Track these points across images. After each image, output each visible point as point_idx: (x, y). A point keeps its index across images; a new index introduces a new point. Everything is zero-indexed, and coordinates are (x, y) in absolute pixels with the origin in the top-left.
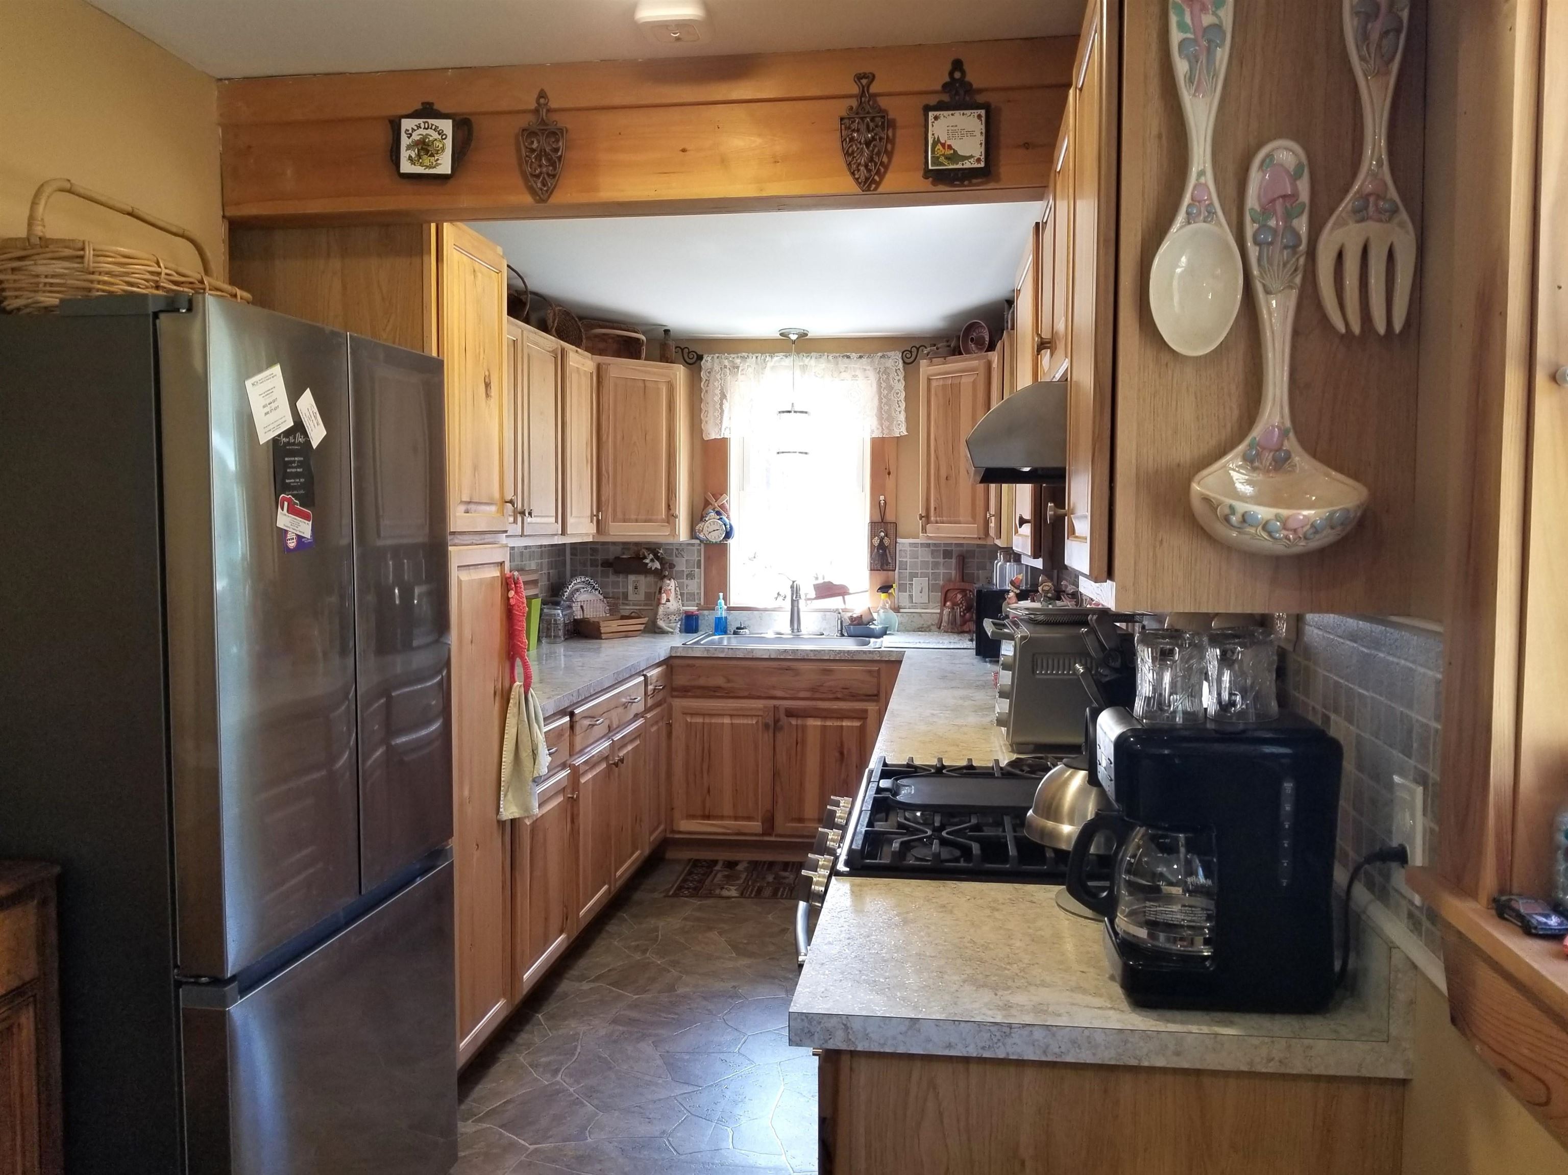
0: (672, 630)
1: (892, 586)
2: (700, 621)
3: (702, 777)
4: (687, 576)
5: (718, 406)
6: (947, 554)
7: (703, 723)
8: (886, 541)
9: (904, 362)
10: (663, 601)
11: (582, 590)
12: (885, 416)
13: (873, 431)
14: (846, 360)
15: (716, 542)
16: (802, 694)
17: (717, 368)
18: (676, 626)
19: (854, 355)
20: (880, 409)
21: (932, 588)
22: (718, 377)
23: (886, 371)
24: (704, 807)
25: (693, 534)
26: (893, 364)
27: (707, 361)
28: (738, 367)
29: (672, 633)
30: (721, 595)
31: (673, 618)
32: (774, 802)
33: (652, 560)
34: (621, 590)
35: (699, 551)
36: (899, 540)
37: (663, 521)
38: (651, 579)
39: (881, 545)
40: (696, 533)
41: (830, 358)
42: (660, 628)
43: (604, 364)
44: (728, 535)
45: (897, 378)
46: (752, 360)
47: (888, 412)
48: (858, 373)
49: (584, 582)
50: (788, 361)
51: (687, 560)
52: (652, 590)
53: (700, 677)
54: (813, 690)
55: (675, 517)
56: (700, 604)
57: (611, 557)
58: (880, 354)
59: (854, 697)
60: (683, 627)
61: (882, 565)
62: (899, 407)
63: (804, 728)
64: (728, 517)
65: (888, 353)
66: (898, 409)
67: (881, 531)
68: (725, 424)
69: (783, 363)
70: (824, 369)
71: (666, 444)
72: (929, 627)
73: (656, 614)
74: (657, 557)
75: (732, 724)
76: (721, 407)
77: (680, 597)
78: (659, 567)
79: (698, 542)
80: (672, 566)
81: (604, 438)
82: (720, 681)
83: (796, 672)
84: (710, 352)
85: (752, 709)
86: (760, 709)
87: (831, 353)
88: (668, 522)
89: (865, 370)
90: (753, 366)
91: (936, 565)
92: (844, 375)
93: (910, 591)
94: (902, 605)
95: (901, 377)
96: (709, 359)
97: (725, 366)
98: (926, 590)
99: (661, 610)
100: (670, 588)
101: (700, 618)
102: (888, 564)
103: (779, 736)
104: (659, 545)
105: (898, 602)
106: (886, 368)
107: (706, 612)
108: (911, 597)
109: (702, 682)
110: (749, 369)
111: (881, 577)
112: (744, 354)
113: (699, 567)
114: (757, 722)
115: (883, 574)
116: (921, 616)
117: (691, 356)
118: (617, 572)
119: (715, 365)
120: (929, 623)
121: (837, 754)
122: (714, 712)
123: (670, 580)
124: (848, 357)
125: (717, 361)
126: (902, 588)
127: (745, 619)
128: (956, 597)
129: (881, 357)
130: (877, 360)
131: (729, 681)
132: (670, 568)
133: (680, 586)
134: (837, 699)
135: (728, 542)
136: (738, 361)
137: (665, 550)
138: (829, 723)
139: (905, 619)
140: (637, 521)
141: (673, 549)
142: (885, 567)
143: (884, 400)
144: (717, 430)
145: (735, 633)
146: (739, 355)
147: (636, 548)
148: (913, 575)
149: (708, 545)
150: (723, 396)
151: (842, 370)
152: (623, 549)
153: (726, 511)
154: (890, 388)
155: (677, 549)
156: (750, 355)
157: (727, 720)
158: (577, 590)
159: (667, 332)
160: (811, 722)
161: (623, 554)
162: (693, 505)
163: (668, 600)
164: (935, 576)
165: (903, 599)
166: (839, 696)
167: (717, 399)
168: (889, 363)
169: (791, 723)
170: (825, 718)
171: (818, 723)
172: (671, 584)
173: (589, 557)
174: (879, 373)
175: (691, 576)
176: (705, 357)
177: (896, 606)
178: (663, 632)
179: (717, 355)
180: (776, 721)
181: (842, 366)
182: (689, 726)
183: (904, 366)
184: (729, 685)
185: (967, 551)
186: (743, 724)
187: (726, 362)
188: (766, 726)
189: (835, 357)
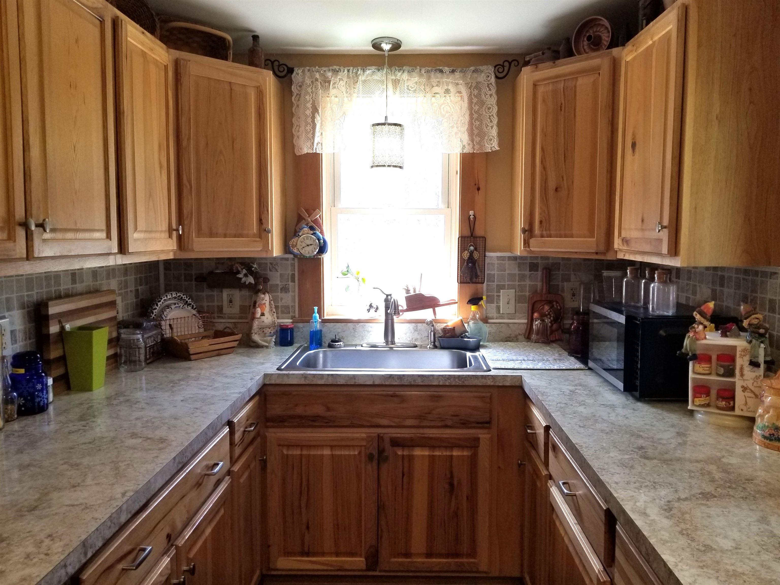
0: (267, 344)
1: (481, 299)
2: (294, 333)
3: (301, 513)
4: (281, 289)
5: (309, 120)
6: (533, 267)
7: (301, 455)
8: (476, 255)
9: (497, 77)
10: (258, 315)
11: (173, 307)
12: (476, 132)
13: (464, 147)
14: (439, 75)
15: (310, 257)
16: (409, 422)
17: (308, 81)
18: (271, 340)
19: (446, 69)
20: (471, 124)
21: (519, 299)
22: (309, 90)
23: (478, 86)
24: (303, 543)
25: (286, 248)
26: (485, 78)
27: (298, 74)
28: (329, 82)
29: (267, 347)
30: (316, 308)
31: (268, 331)
32: (379, 538)
33: (246, 275)
34: (216, 304)
35: (293, 265)
36: (488, 254)
37: (254, 236)
38: (245, 293)
39: (471, 259)
40: (289, 247)
41: (423, 71)
42: (254, 342)
43: (183, 59)
44: (322, 249)
45: (490, 92)
46: (343, 74)
47: (480, 128)
48: (450, 87)
49: (175, 298)
50: (379, 76)
51: (281, 274)
52: (247, 304)
53: (297, 405)
54: (421, 417)
55: (269, 232)
56: (295, 317)
57: (205, 271)
58: (472, 68)
59: (465, 424)
60: (278, 339)
61: (471, 279)
62: (491, 121)
63: (411, 458)
64: (322, 232)
65: (481, 68)
66: (490, 124)
67: (470, 246)
68: (317, 140)
69: (375, 77)
70: (416, 83)
71: (256, 155)
72: (516, 336)
73: (251, 328)
74: (250, 272)
75: (332, 455)
76: (313, 121)
77: (274, 310)
78: (253, 282)
79: (292, 256)
80: (266, 280)
81: (184, 143)
82: (319, 410)
83: (403, 399)
84: (301, 65)
85: (353, 439)
86: (363, 439)
87: (424, 67)
88: (260, 237)
89: (457, 84)
90: (345, 79)
91: (522, 277)
92: (436, 89)
93: (497, 303)
94: (490, 315)
95: (493, 91)
96: (300, 71)
97: (317, 80)
98: (513, 302)
99: (256, 324)
100: (264, 302)
101: (295, 330)
102: (477, 276)
103: (384, 467)
104: (253, 260)
105: (487, 314)
106: (478, 83)
107: (301, 325)
108: (498, 308)
109: (299, 411)
110: (341, 82)
111: (470, 289)
112: (335, 67)
113: (293, 281)
114: (360, 453)
115: (472, 286)
116: (508, 326)
117: (281, 69)
118: (211, 287)
119: (306, 78)
120: (517, 333)
121: (447, 486)
122: (313, 443)
123: (264, 294)
124: (441, 71)
125: (308, 74)
126: (490, 300)
127: (339, 330)
128: (543, 309)
129: (474, 71)
130: (469, 75)
131: (328, 409)
132: (264, 282)
133: (274, 299)
134: (446, 426)
135: (321, 257)
136: (329, 74)
137: (259, 265)
138: (437, 453)
139: (493, 329)
140: (225, 236)
141: (266, 264)
142: (474, 280)
143: (475, 116)
144: (309, 144)
145: (330, 346)
146: (331, 68)
147: (230, 264)
148: (500, 287)
149: (302, 259)
150: (315, 110)
151: (435, 84)
152: (216, 263)
153: (320, 227)
154: (482, 103)
155: (271, 264)
156: (342, 69)
157: (327, 452)
158: (168, 306)
159: (256, 38)
160: (418, 452)
161: (217, 268)
162: (286, 223)
163: (263, 314)
164: (522, 288)
165: (491, 310)
166: (449, 423)
167: (308, 112)
168: (482, 78)
169: (396, 454)
170: (432, 447)
171: (426, 452)
172: (266, 299)
173: (183, 272)
174: (470, 88)
175: (285, 289)
176: (296, 70)
177: (485, 317)
178: (257, 346)
179: (308, 68)
180: (381, 451)
181: (434, 81)
182: (285, 459)
183: (496, 81)
184: (329, 414)
185: (553, 264)
186: (344, 455)
187: (317, 75)
188: (370, 457)
189: (428, 72)
